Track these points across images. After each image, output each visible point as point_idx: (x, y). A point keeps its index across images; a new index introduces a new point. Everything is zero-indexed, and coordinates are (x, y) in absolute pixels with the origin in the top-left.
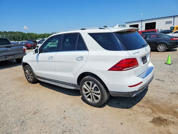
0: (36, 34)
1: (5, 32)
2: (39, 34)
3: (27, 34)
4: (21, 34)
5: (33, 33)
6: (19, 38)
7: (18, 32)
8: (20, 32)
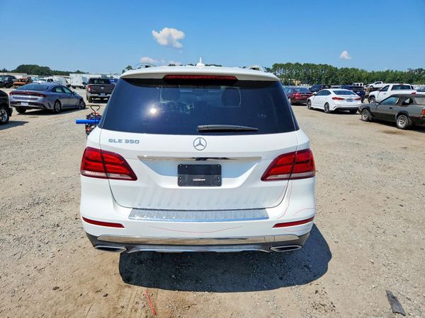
0: (363, 71)
1: (297, 64)
2: (369, 71)
3: (339, 70)
4: (327, 71)
5: (356, 68)
6: (320, 79)
7: (323, 65)
8: (326, 66)
